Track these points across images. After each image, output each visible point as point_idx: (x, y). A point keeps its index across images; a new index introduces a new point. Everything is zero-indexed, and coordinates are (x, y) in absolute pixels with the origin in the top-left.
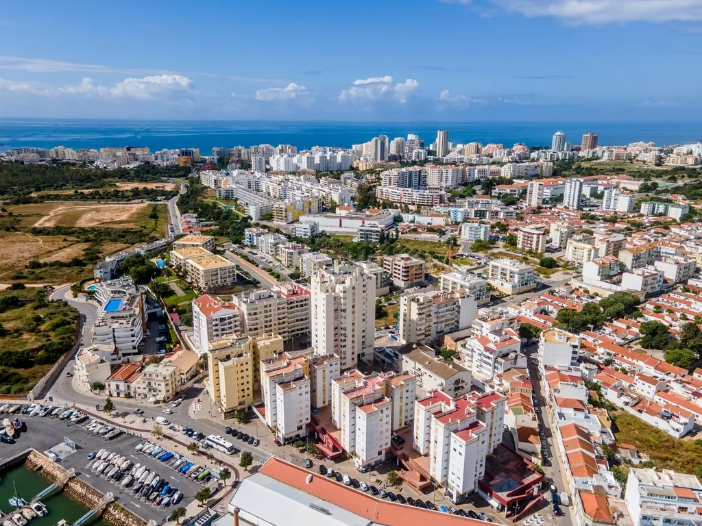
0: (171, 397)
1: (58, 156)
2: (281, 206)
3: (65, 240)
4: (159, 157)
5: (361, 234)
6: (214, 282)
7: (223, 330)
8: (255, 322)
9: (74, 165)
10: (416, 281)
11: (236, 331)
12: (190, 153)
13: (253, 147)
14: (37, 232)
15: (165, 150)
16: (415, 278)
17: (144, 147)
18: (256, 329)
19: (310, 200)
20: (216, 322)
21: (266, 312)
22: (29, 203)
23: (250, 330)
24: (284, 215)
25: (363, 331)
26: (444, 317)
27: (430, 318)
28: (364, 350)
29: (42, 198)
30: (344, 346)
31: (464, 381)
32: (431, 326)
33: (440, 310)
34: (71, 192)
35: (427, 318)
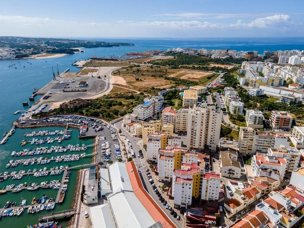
0: (138, 136)
1: (201, 53)
2: (253, 80)
3: (171, 82)
4: (238, 54)
5: (282, 99)
6: (188, 104)
7: (167, 120)
8: (179, 120)
9: (204, 56)
10: (283, 127)
11: (172, 122)
12: (252, 53)
13: (286, 51)
14: (166, 78)
15: (241, 51)
16: (283, 125)
17: (234, 50)
18: (179, 123)
19: (274, 78)
20: (165, 116)
21: (184, 118)
22: (176, 68)
23: (177, 123)
24: (253, 84)
25: (211, 136)
26: (262, 144)
27: (252, 141)
28: (211, 145)
29: (181, 67)
30: (195, 138)
31: (234, 171)
32: (252, 146)
33: (260, 139)
34: (191, 66)
35: (250, 141)
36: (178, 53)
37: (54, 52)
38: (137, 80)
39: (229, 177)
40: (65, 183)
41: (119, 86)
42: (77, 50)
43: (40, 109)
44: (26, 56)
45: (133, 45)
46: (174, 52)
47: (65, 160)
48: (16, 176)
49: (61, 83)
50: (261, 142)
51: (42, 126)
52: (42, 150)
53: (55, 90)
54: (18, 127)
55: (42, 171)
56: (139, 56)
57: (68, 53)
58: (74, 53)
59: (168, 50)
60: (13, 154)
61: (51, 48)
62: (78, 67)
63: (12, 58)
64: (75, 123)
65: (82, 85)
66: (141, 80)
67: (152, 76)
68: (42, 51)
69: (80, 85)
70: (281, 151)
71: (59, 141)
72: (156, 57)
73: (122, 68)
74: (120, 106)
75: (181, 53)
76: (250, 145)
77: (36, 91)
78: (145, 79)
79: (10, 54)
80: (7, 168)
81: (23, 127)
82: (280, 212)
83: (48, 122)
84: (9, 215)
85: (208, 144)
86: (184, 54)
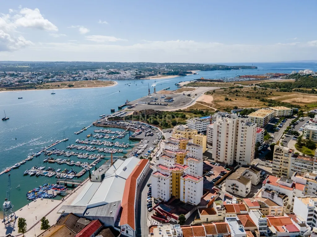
3: (264, 104)
7: (212, 133)
14: (263, 100)
20: (210, 129)
22: (286, 91)
25: (241, 152)
26: (300, 169)
27: (287, 164)
28: (240, 162)
29: (295, 90)
30: (219, 150)
31: (238, 187)
32: (287, 170)
33: (296, 163)
34: (311, 90)
35: (284, 163)
36: (305, 76)
37: (169, 74)
38: (227, 99)
39: (233, 193)
40: (92, 166)
41: (202, 103)
42: (191, 73)
43: (119, 115)
44: (144, 77)
45: (256, 68)
46: (299, 74)
47: (105, 152)
48: (67, 154)
49: (151, 98)
50: (298, 166)
51: (110, 126)
52: (96, 142)
53: (141, 102)
54: (95, 125)
55: (85, 155)
56: (251, 79)
57: (180, 75)
58: (186, 75)
59: (293, 72)
60: (77, 141)
61: (167, 71)
62: (180, 86)
63: (132, 79)
64: (135, 127)
65: (167, 101)
66: (230, 100)
67: (248, 97)
68: (160, 73)
69: (165, 100)
70: (307, 177)
71: (112, 138)
72: (273, 80)
73: (221, 88)
74: (182, 119)
75: (308, 75)
76: (285, 168)
77: (127, 102)
78: (236, 99)
79: (132, 75)
80: (67, 149)
81: (98, 125)
82: (246, 230)
83: (116, 124)
84: (44, 175)
85: (238, 160)
86: (313, 76)
